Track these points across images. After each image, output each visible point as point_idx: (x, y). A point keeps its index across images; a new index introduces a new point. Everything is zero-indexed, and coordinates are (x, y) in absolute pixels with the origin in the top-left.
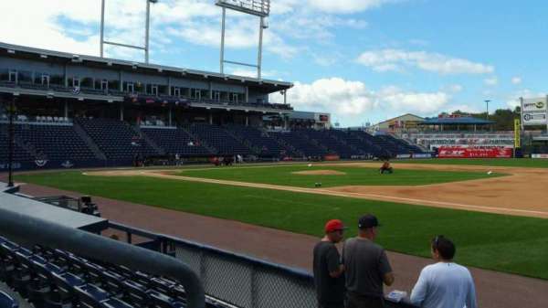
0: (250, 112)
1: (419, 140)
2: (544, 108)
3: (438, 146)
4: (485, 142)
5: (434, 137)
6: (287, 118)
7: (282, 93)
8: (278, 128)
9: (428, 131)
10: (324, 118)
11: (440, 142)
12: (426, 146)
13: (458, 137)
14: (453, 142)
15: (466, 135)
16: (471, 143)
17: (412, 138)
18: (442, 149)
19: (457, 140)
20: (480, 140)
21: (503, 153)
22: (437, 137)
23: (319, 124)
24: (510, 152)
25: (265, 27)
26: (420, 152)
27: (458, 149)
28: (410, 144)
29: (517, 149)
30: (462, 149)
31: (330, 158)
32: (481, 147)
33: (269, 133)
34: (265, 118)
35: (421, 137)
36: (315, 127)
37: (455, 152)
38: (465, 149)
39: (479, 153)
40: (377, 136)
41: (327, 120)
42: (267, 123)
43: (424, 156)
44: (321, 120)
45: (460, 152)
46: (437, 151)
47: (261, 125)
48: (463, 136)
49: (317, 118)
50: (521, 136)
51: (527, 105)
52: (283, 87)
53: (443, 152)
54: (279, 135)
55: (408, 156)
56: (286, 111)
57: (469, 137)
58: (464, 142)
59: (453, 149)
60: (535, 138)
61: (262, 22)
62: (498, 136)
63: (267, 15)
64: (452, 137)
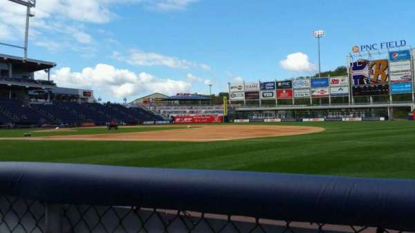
0: (13, 86)
1: (162, 111)
2: (243, 90)
3: (175, 115)
4: (206, 112)
5: (172, 109)
6: (50, 92)
7: (46, 71)
8: (41, 101)
9: (169, 105)
10: (88, 94)
11: (176, 112)
12: (166, 115)
13: (188, 109)
14: (185, 112)
15: (194, 107)
16: (197, 112)
17: (157, 110)
18: (178, 117)
19: (188, 111)
20: (203, 111)
21: (216, 120)
22: (175, 109)
23: (82, 99)
24: (221, 118)
25: (32, 16)
26: (162, 119)
27: (188, 117)
28: (156, 114)
29: (225, 116)
30: (190, 117)
31: (86, 124)
32: (203, 116)
33: (31, 105)
34: (31, 92)
35: (163, 108)
36: (80, 101)
37: (185, 119)
38: (192, 117)
39: (201, 119)
40: (130, 108)
41: (90, 96)
42: (32, 96)
43: (165, 122)
44: (84, 95)
45: (189, 119)
46: (174, 118)
47: (26, 98)
48: (191, 108)
49: (81, 94)
50: (229, 108)
51: (232, 88)
52: (47, 67)
53: (178, 120)
54: (42, 106)
55: (153, 122)
56: (50, 87)
57: (195, 108)
58: (192, 112)
59: (185, 117)
60: (237, 109)
61: (28, 10)
62: (214, 108)
63: (34, 5)
64: (185, 109)
